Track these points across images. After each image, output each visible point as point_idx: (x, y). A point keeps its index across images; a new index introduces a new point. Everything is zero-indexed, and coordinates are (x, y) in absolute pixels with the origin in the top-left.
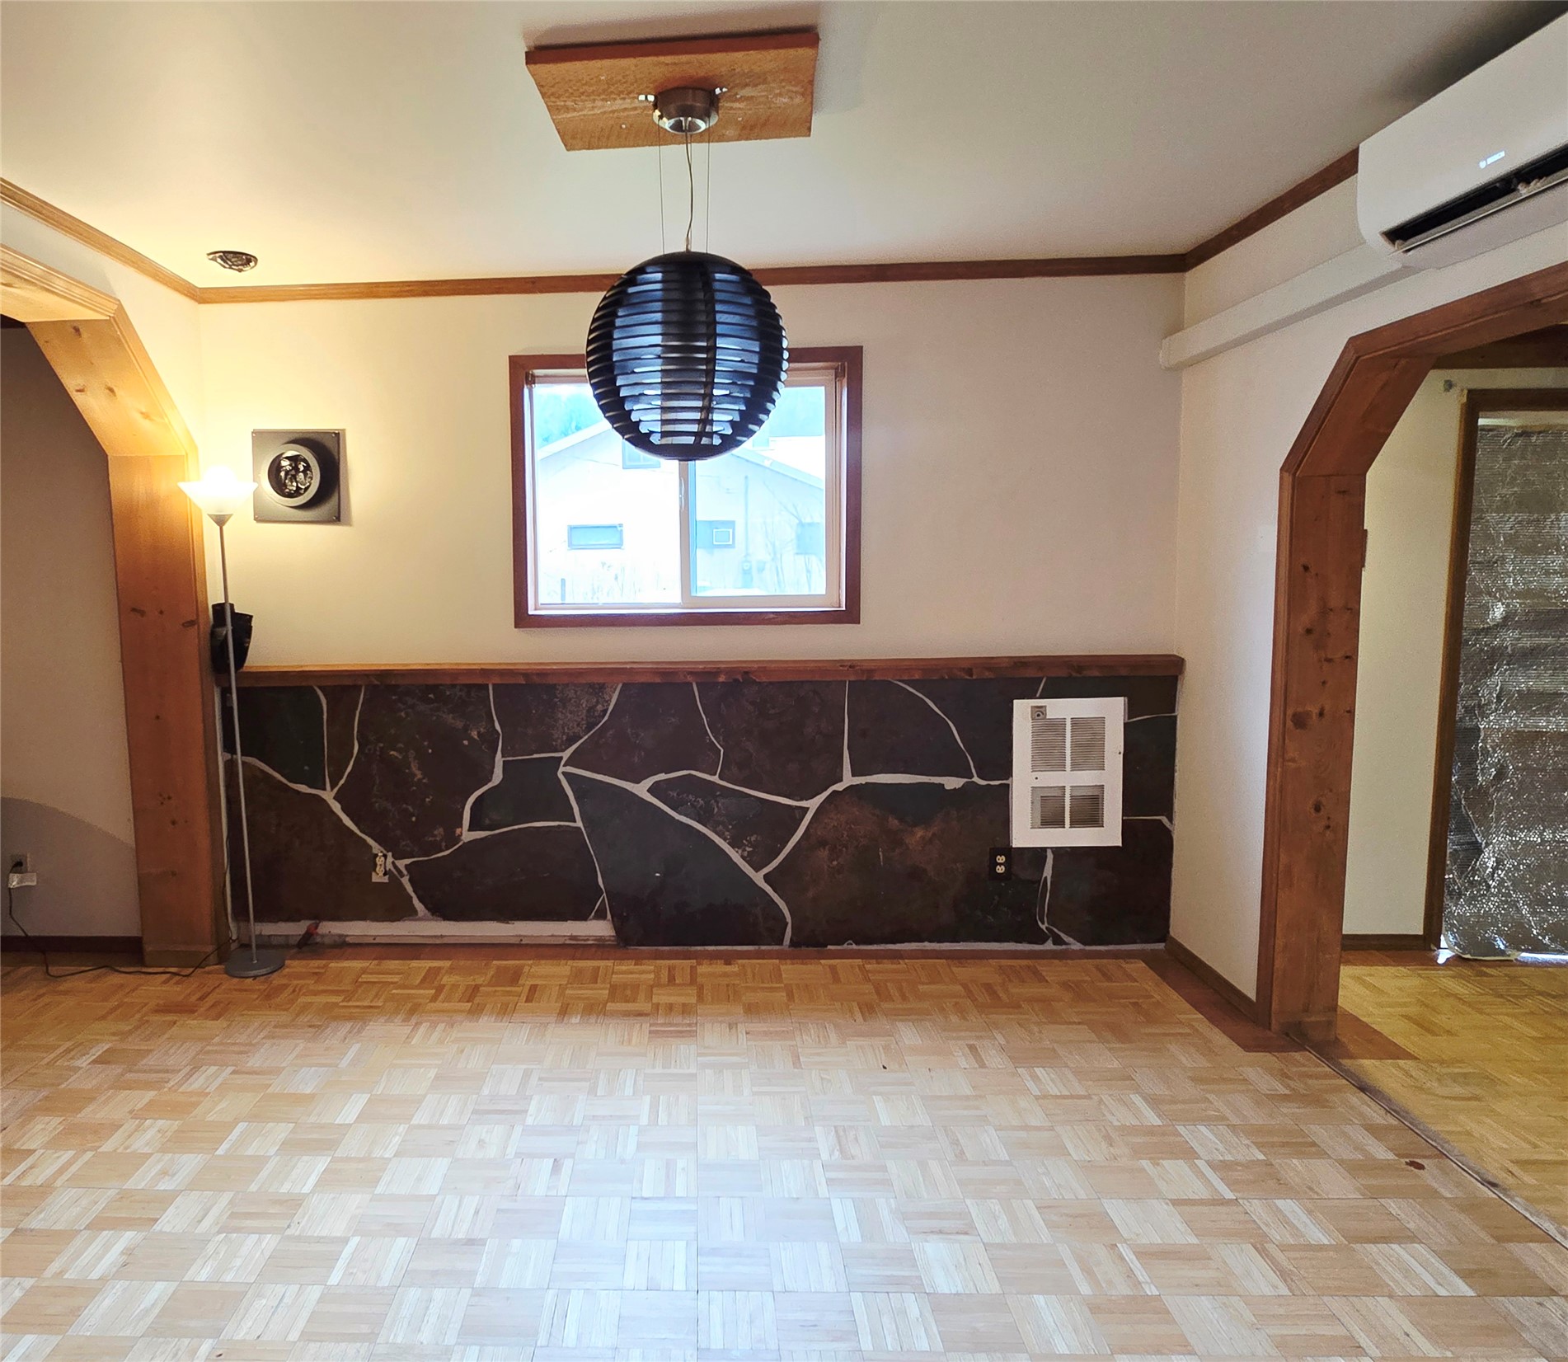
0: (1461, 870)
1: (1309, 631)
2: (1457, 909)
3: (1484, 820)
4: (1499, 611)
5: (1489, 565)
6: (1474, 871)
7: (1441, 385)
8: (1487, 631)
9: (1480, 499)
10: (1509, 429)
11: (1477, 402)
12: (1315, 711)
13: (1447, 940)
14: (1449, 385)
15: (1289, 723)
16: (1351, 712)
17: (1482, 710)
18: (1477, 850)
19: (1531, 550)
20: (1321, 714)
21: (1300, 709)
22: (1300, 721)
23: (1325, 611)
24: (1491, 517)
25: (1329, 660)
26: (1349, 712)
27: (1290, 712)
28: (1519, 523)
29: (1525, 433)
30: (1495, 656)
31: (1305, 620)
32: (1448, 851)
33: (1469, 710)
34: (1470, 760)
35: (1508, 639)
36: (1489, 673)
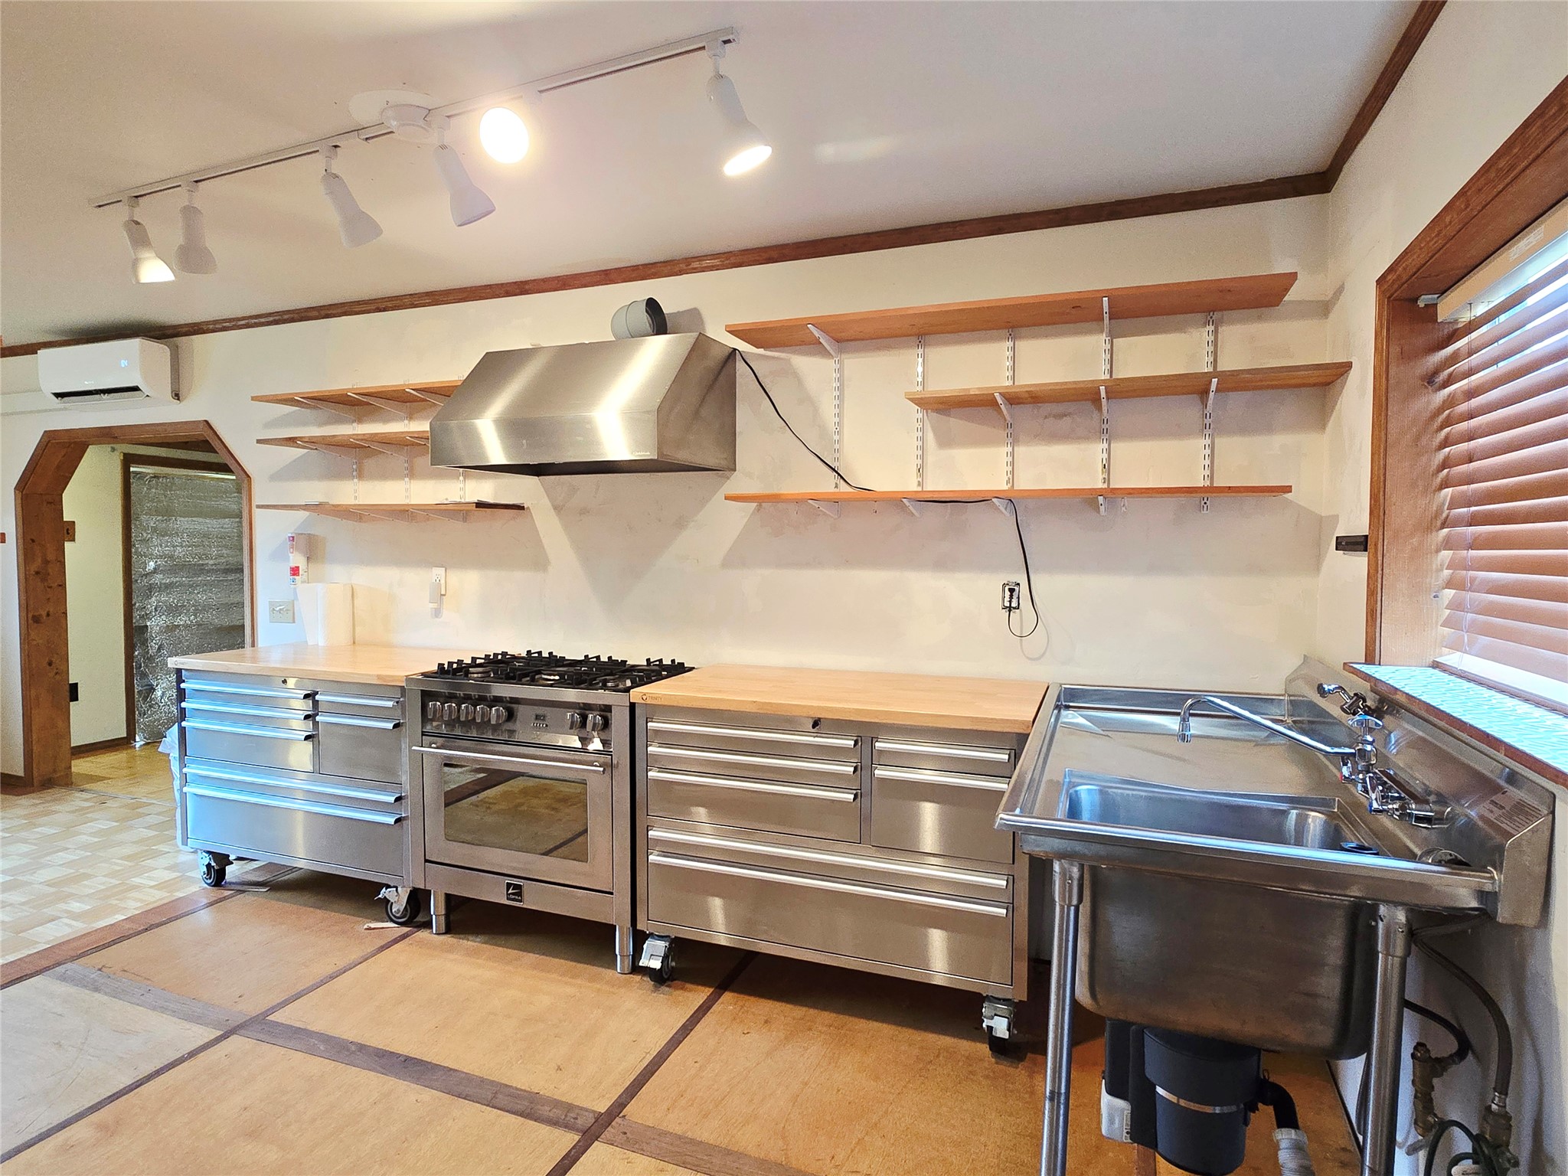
0: (145, 699)
1: (37, 573)
2: (142, 721)
3: (153, 672)
4: (152, 565)
5: (145, 541)
6: (151, 700)
7: (110, 449)
8: (146, 575)
9: (135, 508)
10: (149, 474)
11: (128, 460)
12: (44, 614)
13: (139, 736)
14: (113, 450)
15: (30, 621)
16: (65, 613)
17: (146, 617)
18: (152, 689)
19: (164, 533)
20: (48, 615)
21: (36, 614)
22: (36, 620)
23: (46, 562)
24: (144, 517)
25: (50, 587)
26: (63, 613)
27: (30, 615)
28: (158, 521)
29: (156, 477)
30: (151, 588)
31: (34, 568)
32: (136, 691)
33: (142, 617)
34: (144, 642)
35: (158, 578)
36: (149, 597)
